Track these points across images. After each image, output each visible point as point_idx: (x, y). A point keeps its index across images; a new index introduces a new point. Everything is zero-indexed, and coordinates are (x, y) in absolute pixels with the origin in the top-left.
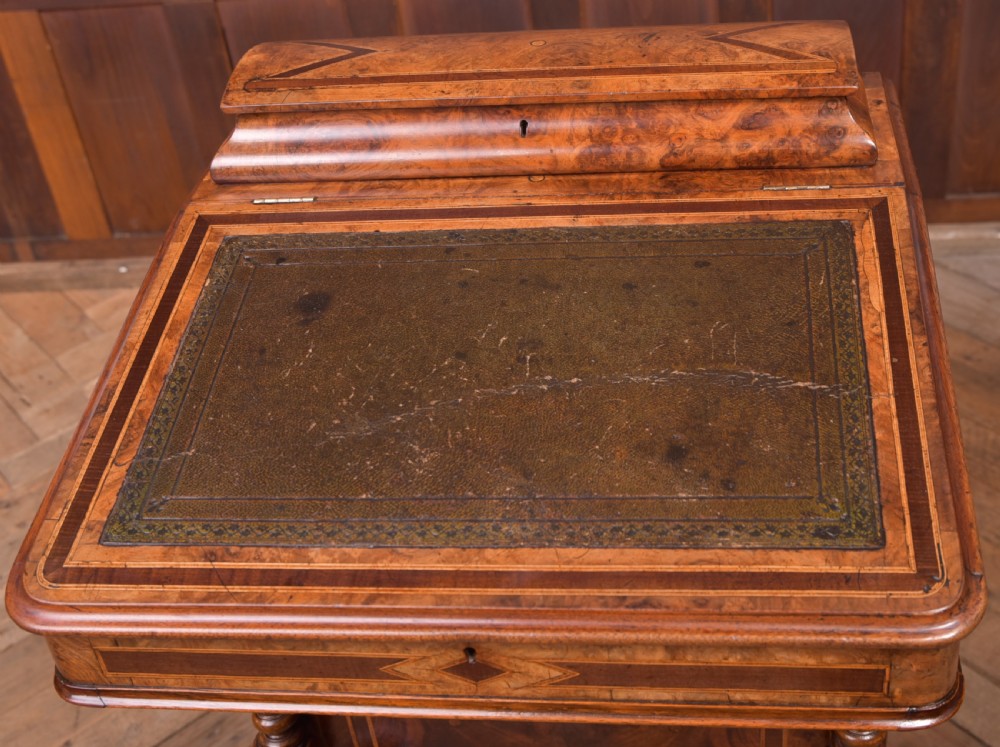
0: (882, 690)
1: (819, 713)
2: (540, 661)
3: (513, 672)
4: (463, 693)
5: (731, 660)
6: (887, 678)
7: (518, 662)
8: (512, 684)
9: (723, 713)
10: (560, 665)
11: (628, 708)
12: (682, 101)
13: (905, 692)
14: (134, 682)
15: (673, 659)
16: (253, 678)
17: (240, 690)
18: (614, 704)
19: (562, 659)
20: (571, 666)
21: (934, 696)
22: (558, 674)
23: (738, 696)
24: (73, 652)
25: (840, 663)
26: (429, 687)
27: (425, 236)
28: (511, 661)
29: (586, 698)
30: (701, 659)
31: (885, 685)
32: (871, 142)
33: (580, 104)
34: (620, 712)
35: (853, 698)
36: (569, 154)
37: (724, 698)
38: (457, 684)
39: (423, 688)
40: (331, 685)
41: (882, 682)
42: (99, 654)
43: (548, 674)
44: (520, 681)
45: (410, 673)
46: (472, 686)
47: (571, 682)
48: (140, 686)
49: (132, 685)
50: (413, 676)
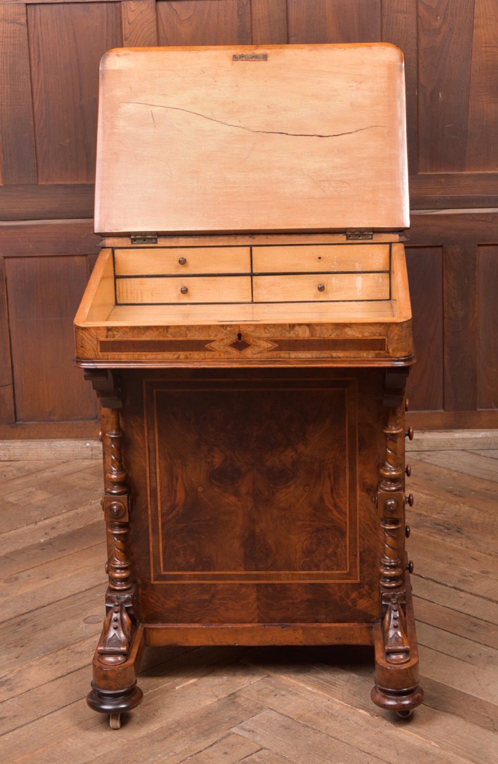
0: (385, 350)
1: (364, 360)
2: (265, 339)
3: (254, 345)
4: (235, 357)
5: (332, 336)
6: (386, 343)
7: (257, 340)
8: (254, 352)
9: (329, 361)
10: (271, 341)
11: (295, 361)
13: (393, 350)
14: (109, 357)
15: (312, 336)
16: (155, 353)
17: (150, 359)
18: (290, 359)
19: (272, 337)
20: (276, 341)
21: (404, 354)
22: (270, 345)
23: (334, 354)
24: (89, 341)
25: (371, 336)
26: (222, 354)
28: (254, 339)
29: (280, 357)
30: (322, 336)
31: (386, 347)
34: (293, 363)
35: (375, 353)
37: (330, 356)
38: (233, 353)
39: (220, 355)
40: (185, 355)
41: (385, 345)
42: (99, 342)
43: (267, 345)
44: (257, 349)
45: (216, 348)
46: (239, 353)
47: (275, 350)
48: (111, 359)
49: (108, 359)
50: (218, 349)
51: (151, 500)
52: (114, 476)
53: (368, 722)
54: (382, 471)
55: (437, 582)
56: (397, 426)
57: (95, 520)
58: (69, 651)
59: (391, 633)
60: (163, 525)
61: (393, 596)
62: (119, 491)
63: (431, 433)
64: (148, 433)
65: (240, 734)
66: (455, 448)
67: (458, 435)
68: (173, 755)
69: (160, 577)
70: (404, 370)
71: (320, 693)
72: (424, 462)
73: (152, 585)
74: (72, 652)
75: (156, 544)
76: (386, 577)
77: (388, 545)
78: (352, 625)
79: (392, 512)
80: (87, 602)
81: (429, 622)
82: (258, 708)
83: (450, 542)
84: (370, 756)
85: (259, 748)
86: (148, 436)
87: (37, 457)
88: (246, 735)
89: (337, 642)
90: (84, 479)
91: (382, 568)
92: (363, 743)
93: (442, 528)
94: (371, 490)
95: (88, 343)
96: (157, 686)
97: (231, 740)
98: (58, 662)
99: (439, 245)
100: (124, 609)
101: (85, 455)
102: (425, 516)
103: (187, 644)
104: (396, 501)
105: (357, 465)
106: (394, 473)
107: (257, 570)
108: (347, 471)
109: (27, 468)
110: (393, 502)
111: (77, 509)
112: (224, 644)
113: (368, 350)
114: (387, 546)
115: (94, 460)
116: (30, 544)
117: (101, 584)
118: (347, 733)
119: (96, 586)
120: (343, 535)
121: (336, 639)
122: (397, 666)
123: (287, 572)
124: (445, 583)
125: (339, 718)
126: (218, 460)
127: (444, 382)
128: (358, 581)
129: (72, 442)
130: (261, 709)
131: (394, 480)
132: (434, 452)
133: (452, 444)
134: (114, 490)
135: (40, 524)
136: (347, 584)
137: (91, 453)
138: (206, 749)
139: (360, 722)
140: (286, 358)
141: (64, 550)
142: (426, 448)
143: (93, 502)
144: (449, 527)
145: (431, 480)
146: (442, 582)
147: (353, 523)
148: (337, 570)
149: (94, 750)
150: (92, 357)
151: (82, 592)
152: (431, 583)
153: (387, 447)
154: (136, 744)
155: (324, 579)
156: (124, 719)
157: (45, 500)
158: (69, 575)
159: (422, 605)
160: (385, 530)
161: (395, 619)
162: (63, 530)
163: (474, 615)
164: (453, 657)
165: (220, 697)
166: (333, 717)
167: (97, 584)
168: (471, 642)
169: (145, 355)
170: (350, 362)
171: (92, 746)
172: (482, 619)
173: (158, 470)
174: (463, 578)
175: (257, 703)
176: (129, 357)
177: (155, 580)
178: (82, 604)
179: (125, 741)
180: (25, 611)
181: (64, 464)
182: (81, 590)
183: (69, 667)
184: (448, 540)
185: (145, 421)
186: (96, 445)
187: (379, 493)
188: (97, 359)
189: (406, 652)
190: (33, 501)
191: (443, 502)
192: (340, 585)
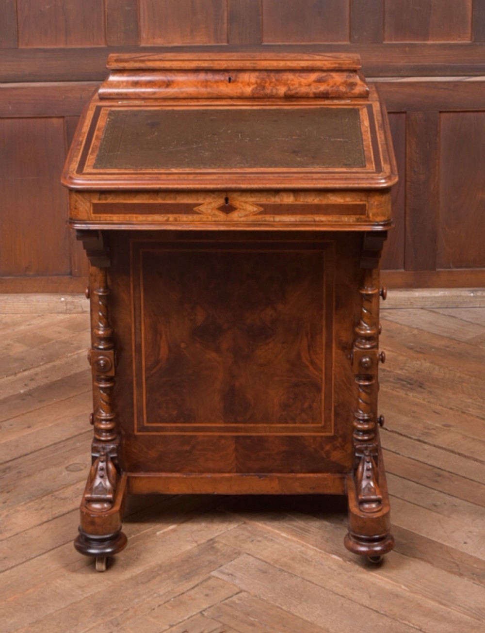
0: (365, 215)
1: (345, 225)
2: (251, 203)
4: (222, 220)
6: (367, 208)
7: (243, 204)
8: (240, 215)
9: (312, 225)
10: (257, 205)
11: (279, 224)
12: (293, 70)
13: (373, 215)
14: (102, 219)
15: (296, 201)
16: (146, 215)
17: (141, 221)
18: (275, 223)
19: (258, 202)
20: (261, 205)
21: (383, 218)
22: (255, 209)
23: (317, 218)
25: (352, 201)
26: (210, 217)
27: (193, 111)
28: (241, 203)
29: (265, 221)
30: (306, 200)
31: (367, 212)
32: (368, 89)
33: (254, 70)
34: (277, 226)
35: (356, 218)
36: (248, 90)
37: (313, 220)
38: (220, 216)
39: (208, 218)
40: (174, 218)
41: (365, 210)
42: (92, 204)
43: (253, 209)
44: (243, 213)
45: (204, 211)
46: (226, 217)
47: (261, 213)
48: (103, 221)
49: (100, 220)
50: (205, 212)
51: (136, 355)
52: (101, 332)
53: (341, 567)
54: (357, 329)
55: (401, 435)
56: (372, 286)
57: (72, 373)
58: (54, 497)
59: (364, 484)
60: (147, 379)
61: (366, 448)
62: (106, 346)
63: (392, 292)
64: (134, 291)
65: (220, 577)
66: (415, 306)
67: (418, 293)
68: (157, 597)
69: (142, 429)
70: (383, 234)
71: (295, 539)
72: (386, 320)
73: (136, 436)
74: (56, 498)
75: (140, 397)
76: (359, 430)
77: (362, 400)
78: (325, 475)
79: (367, 368)
80: (68, 451)
81: (395, 473)
82: (236, 553)
83: (413, 396)
84: (343, 599)
85: (238, 590)
86: (134, 294)
87: (13, 311)
88: (225, 578)
89: (311, 492)
90: (59, 333)
91: (356, 422)
92: (337, 587)
93: (405, 383)
94: (347, 348)
95: (81, 205)
96: (138, 531)
97: (211, 582)
98: (43, 508)
99: (403, 111)
100: (109, 459)
101: (60, 310)
102: (388, 371)
103: (168, 493)
104: (370, 358)
105: (334, 323)
106: (369, 332)
107: (236, 422)
108: (324, 329)
109: (4, 321)
110: (368, 359)
111: (54, 361)
112: (204, 492)
113: (349, 215)
114: (360, 401)
115: (68, 315)
116: (10, 395)
117: (81, 434)
118: (321, 577)
119: (76, 436)
120: (319, 390)
121: (310, 488)
122: (370, 515)
123: (265, 425)
124: (409, 436)
125: (314, 563)
126: (200, 318)
127: (405, 243)
128: (332, 434)
129: (47, 296)
130: (239, 554)
131: (368, 338)
132: (394, 310)
133: (411, 302)
134: (101, 345)
135: (19, 375)
136: (322, 437)
137: (65, 307)
138: (188, 591)
139: (334, 567)
140: (271, 222)
141: (43, 401)
142: (387, 306)
143: (69, 355)
144: (411, 382)
145: (392, 337)
146: (406, 434)
147: (328, 378)
148: (312, 423)
149: (82, 591)
150: (85, 218)
151: (63, 441)
152: (396, 435)
153: (362, 307)
154: (122, 586)
155: (300, 431)
156: (109, 562)
157: (23, 352)
158: (50, 425)
159: (388, 457)
160: (360, 386)
161: (368, 470)
162: (42, 381)
163: (438, 466)
164: (419, 506)
165: (199, 542)
166: (307, 562)
167: (76, 433)
168: (436, 492)
169: (136, 218)
170: (332, 226)
171: (80, 587)
172: (445, 470)
173: (143, 327)
174: (426, 431)
175: (235, 549)
176: (121, 219)
177: (139, 431)
178: (64, 453)
179: (110, 583)
180: (9, 458)
181: (40, 318)
182: (62, 439)
183: (54, 512)
184: (411, 394)
185: (131, 279)
186: (71, 300)
187: (354, 350)
188: (90, 220)
189: (378, 501)
190: (12, 353)
191: (405, 358)
192: (315, 437)
